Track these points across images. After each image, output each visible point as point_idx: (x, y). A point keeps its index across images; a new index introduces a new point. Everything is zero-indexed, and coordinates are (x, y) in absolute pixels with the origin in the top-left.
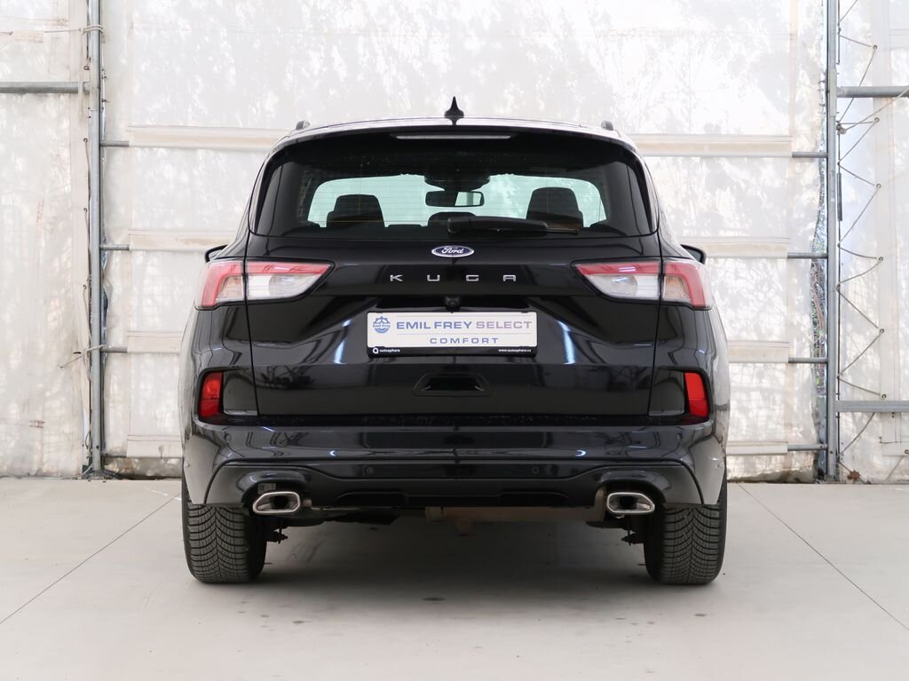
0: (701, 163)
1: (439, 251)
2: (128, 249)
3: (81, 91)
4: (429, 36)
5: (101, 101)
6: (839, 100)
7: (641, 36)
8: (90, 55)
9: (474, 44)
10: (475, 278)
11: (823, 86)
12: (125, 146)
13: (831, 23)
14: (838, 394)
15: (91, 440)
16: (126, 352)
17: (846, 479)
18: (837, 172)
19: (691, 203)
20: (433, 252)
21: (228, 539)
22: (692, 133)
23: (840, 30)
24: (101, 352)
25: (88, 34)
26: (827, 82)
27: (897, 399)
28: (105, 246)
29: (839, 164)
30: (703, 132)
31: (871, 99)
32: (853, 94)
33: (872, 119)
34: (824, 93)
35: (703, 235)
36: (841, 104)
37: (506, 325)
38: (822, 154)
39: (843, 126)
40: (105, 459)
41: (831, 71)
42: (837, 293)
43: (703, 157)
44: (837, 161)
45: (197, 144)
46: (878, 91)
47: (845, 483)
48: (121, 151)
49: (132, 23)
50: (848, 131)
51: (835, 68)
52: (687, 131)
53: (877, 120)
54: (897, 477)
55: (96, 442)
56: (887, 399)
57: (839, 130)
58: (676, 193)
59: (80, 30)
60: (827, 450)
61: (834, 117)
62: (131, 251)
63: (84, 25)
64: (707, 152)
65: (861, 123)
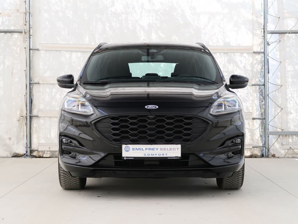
0: (224, 55)
2: (39, 83)
3: (23, 32)
5: (30, 35)
6: (268, 35)
7: (204, 14)
8: (27, 21)
11: (263, 30)
12: (38, 50)
13: (265, 10)
14: (268, 129)
15: (27, 146)
16: (38, 117)
17: (271, 156)
18: (267, 58)
23: (268, 12)
24: (30, 117)
25: (26, 14)
26: (264, 29)
27: (287, 131)
28: (31, 82)
29: (268, 55)
31: (278, 34)
32: (272, 33)
33: (278, 41)
34: (263, 33)
36: (269, 36)
38: (263, 52)
39: (269, 43)
40: (32, 151)
41: (265, 25)
42: (268, 97)
43: (224, 53)
44: (267, 54)
45: (62, 49)
46: (280, 32)
47: (271, 158)
48: (37, 52)
49: (40, 10)
50: (271, 45)
51: (266, 24)
53: (280, 41)
54: (287, 156)
55: (29, 146)
56: (284, 131)
57: (268, 44)
59: (23, 12)
60: (265, 147)
61: (267, 40)
62: (40, 84)
63: (24, 11)
64: (226, 51)
65: (275, 42)
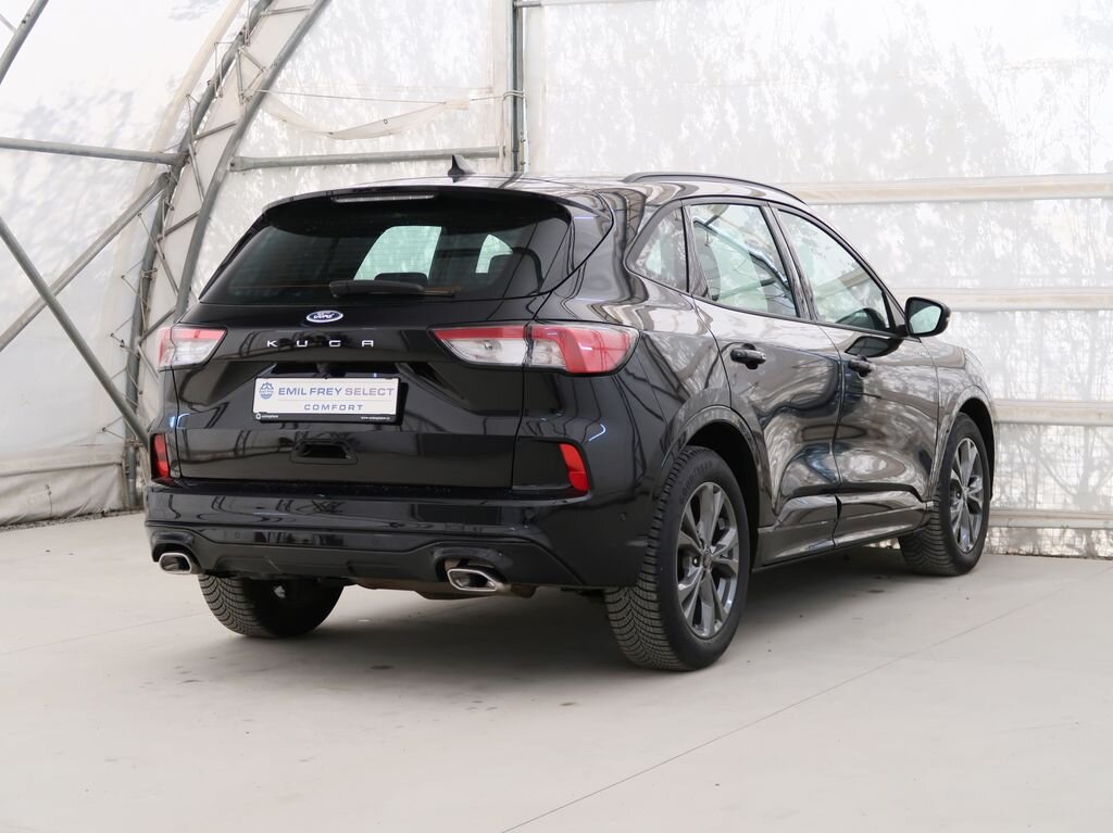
0: (1102, 205)
1: (312, 317)
3: (501, 155)
4: (819, 82)
5: (518, 163)
7: (1036, 68)
9: (861, 88)
10: (336, 344)
19: (1090, 249)
20: (308, 318)
21: (231, 596)
22: (1092, 172)
30: (1105, 171)
35: (1103, 285)
37: (372, 392)
43: (1105, 198)
52: (1086, 171)
58: (1074, 239)
59: (502, 96)
